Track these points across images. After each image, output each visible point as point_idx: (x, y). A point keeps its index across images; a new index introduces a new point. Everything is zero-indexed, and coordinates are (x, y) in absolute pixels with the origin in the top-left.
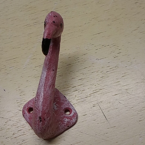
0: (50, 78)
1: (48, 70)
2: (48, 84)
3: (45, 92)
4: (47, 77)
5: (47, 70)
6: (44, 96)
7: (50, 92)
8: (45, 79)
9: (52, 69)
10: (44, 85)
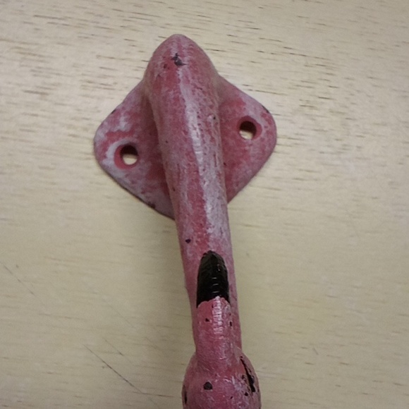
0: (189, 206)
1: (206, 232)
2: (187, 182)
3: (186, 146)
4: (202, 207)
5: (210, 231)
6: (186, 133)
7: (175, 156)
8: (202, 194)
9: (196, 244)
10: (198, 172)
